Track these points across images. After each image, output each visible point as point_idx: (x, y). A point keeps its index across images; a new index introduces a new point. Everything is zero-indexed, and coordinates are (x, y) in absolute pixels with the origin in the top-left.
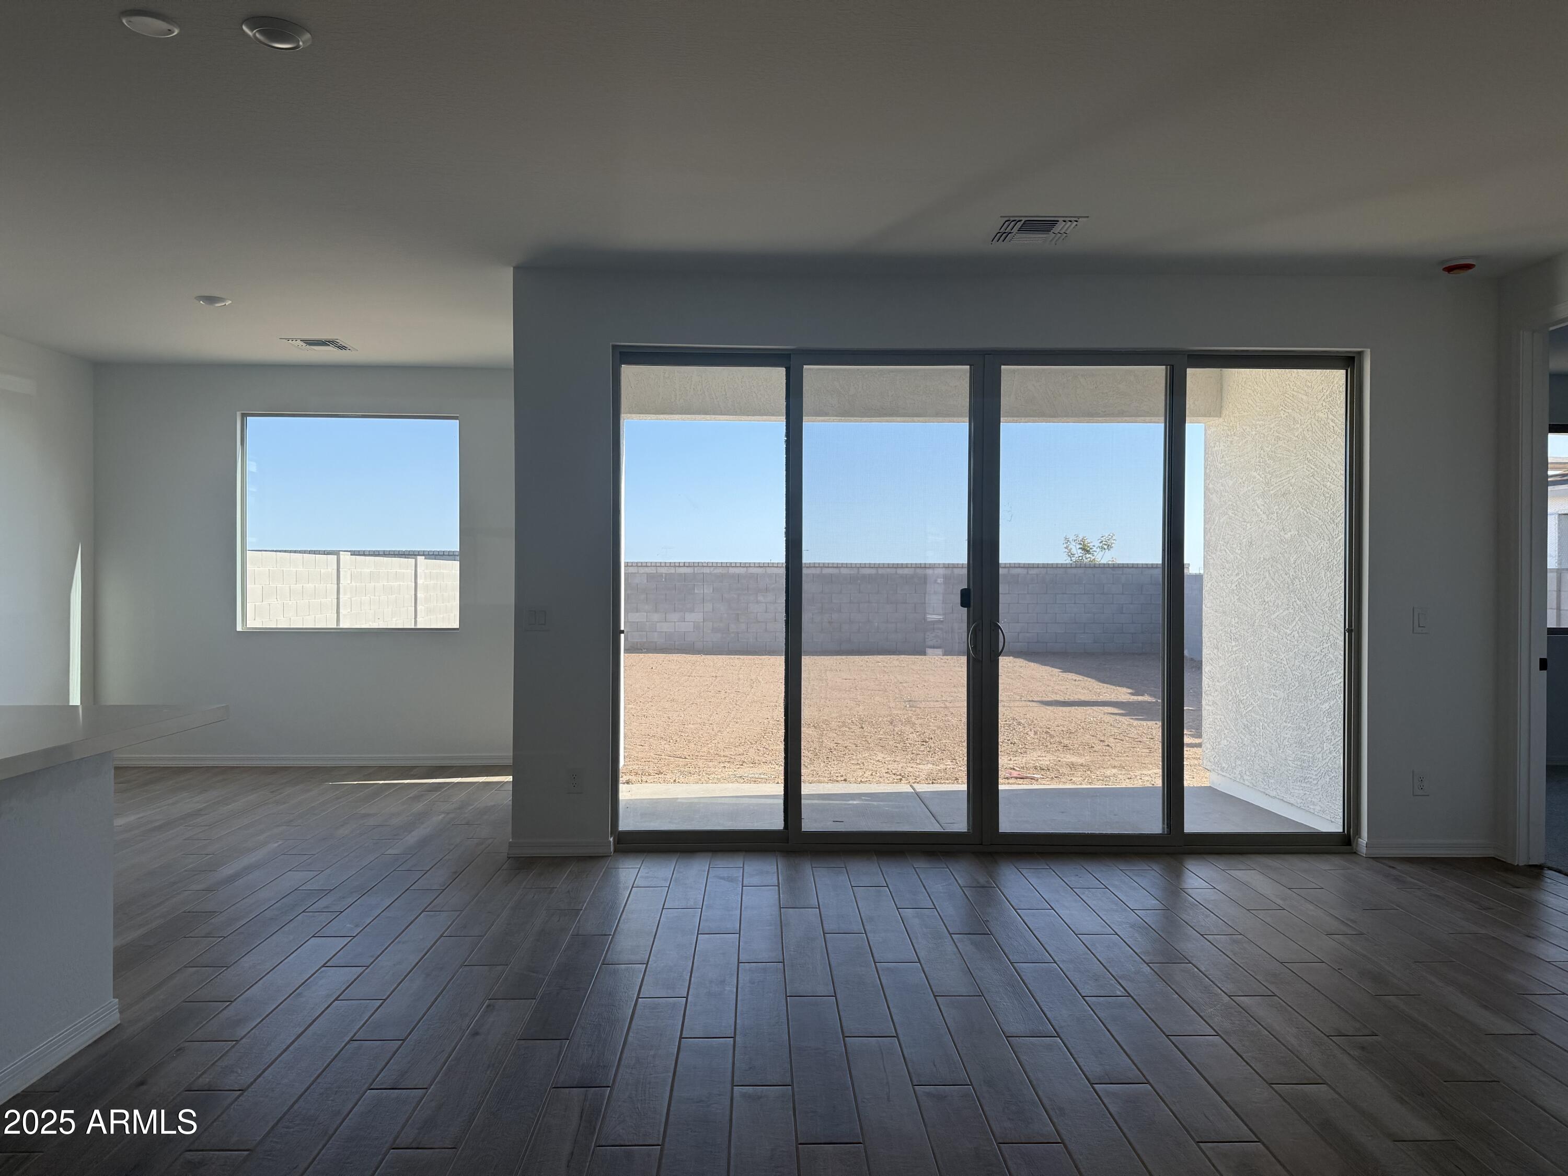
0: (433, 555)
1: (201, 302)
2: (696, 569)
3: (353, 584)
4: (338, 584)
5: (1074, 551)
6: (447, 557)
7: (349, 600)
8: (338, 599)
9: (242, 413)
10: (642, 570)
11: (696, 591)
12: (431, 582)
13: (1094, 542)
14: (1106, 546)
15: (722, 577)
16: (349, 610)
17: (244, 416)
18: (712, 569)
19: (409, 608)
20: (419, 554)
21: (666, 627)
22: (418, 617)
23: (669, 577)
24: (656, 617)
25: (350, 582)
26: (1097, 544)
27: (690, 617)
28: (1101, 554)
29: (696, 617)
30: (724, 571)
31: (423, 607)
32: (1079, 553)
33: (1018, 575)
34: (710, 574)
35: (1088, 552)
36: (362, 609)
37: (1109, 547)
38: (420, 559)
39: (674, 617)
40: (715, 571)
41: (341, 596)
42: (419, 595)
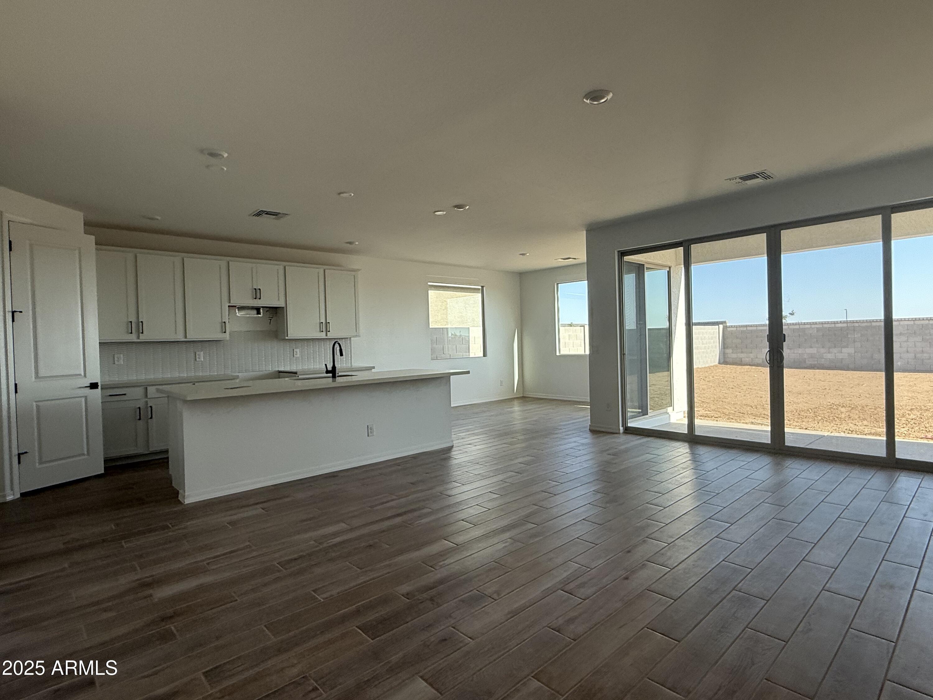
1: (521, 256)
2: (848, 324)
11: (849, 336)
15: (867, 328)
17: (557, 284)
18: (860, 324)
21: (829, 356)
23: (829, 329)
27: (844, 350)
29: (851, 350)
30: (869, 324)
34: (859, 326)
39: (835, 350)
40: (862, 325)
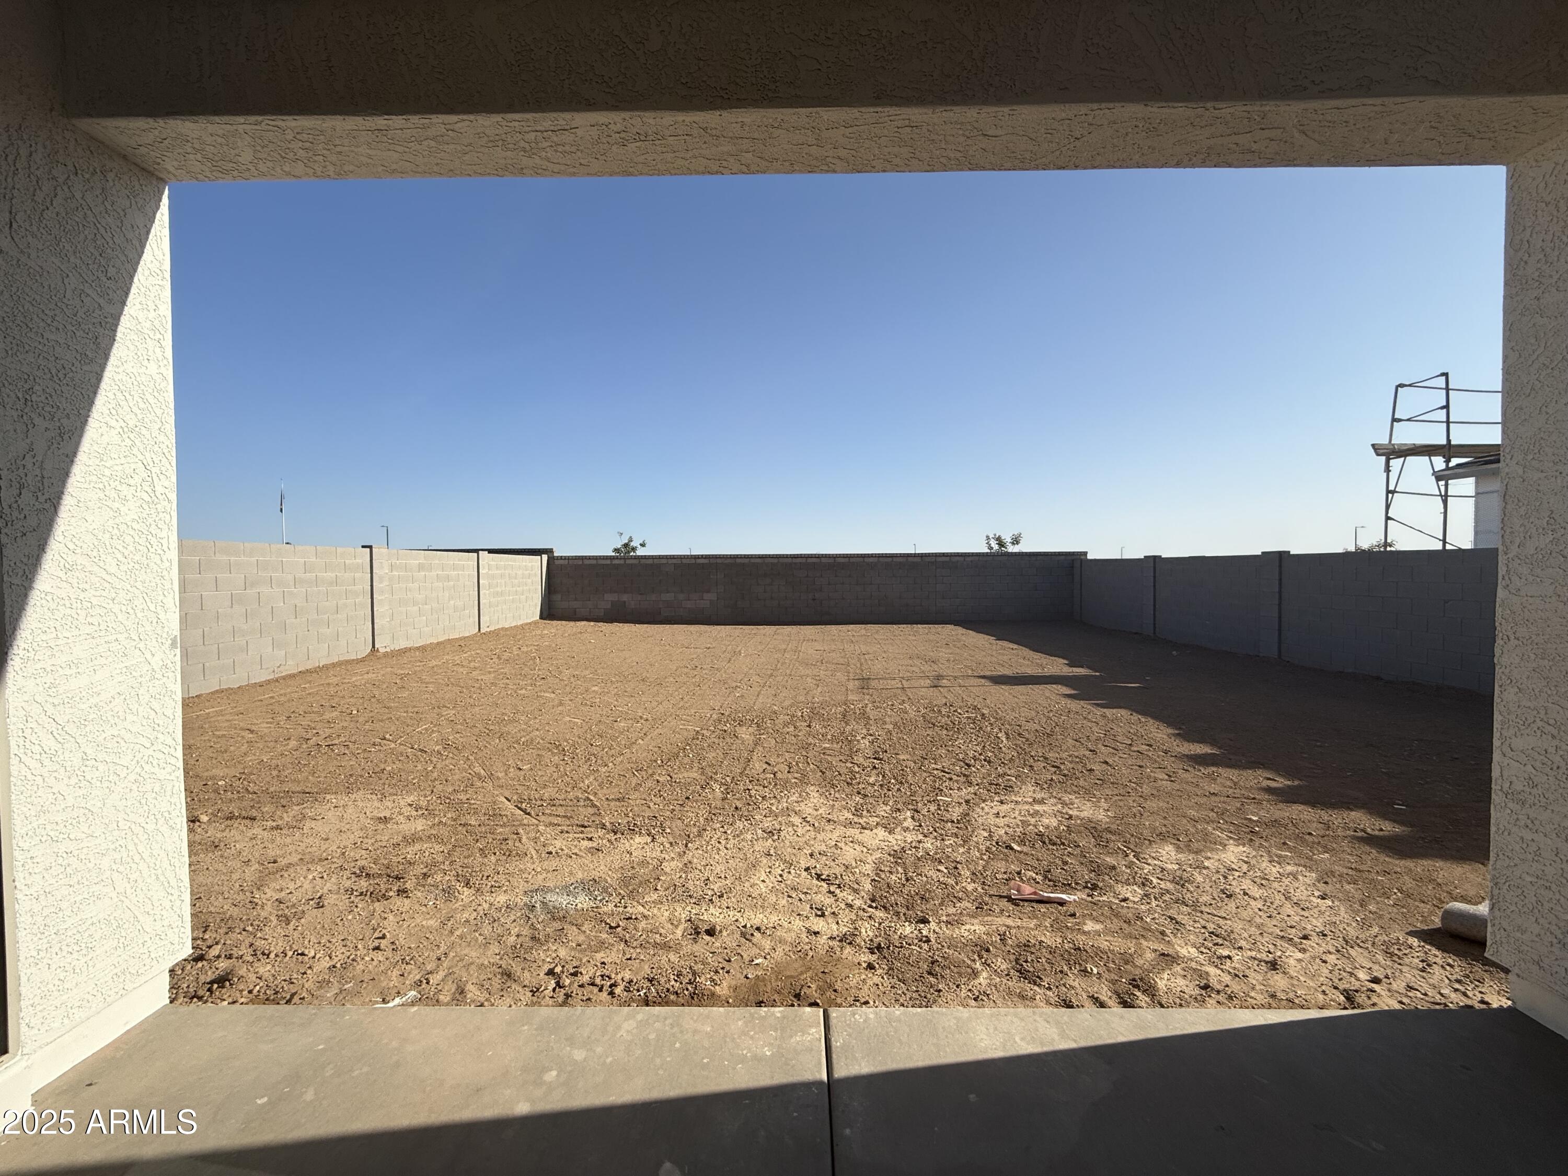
5: (993, 545)
10: (670, 561)
11: (711, 577)
13: (1007, 539)
14: (1016, 541)
15: (731, 566)
21: (689, 605)
24: (681, 596)
26: (1009, 540)
27: (706, 596)
28: (1012, 547)
29: (712, 596)
30: (733, 561)
32: (996, 547)
33: (958, 561)
34: (722, 563)
35: (1003, 546)
37: (1018, 543)
39: (695, 596)
40: (726, 562)
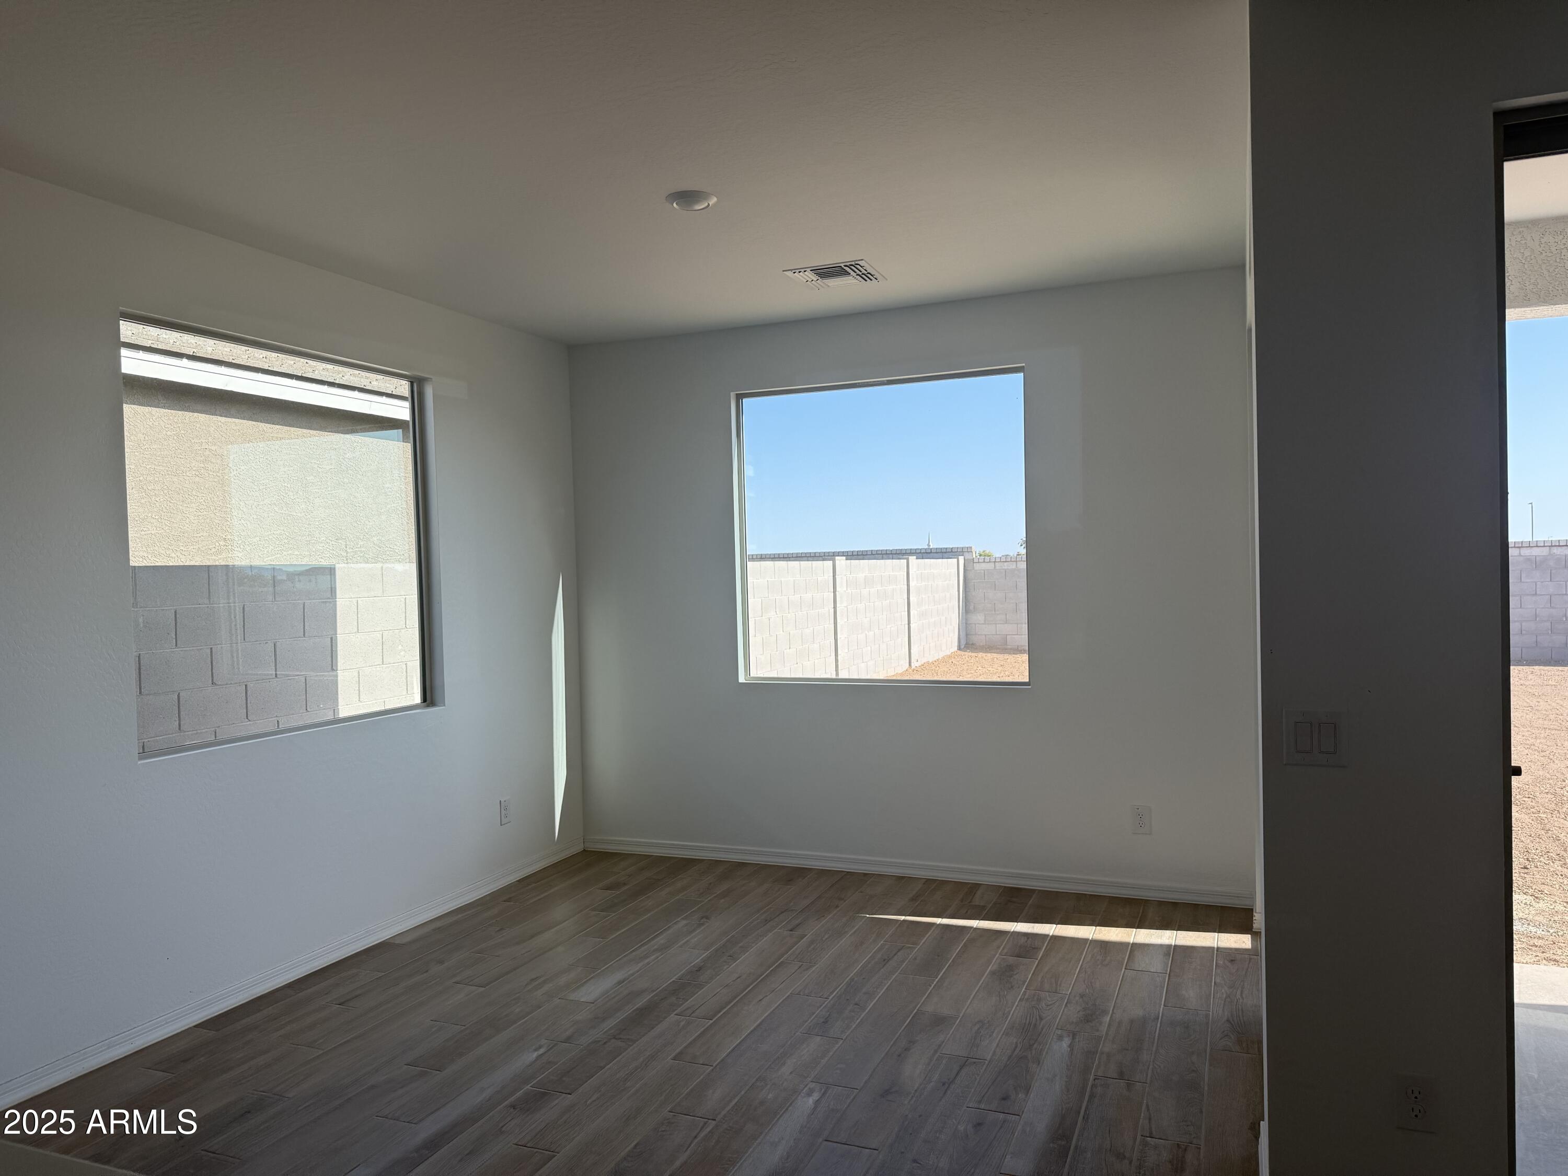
0: (920, 553)
1: (675, 205)
3: (849, 591)
4: (835, 592)
6: (935, 554)
7: (846, 609)
8: (835, 608)
9: (737, 394)
12: (923, 584)
16: (846, 620)
17: (739, 397)
19: (903, 613)
20: (911, 552)
22: (911, 622)
25: (846, 589)
31: (916, 612)
36: (858, 618)
38: (912, 559)
41: (838, 605)
42: (911, 599)
